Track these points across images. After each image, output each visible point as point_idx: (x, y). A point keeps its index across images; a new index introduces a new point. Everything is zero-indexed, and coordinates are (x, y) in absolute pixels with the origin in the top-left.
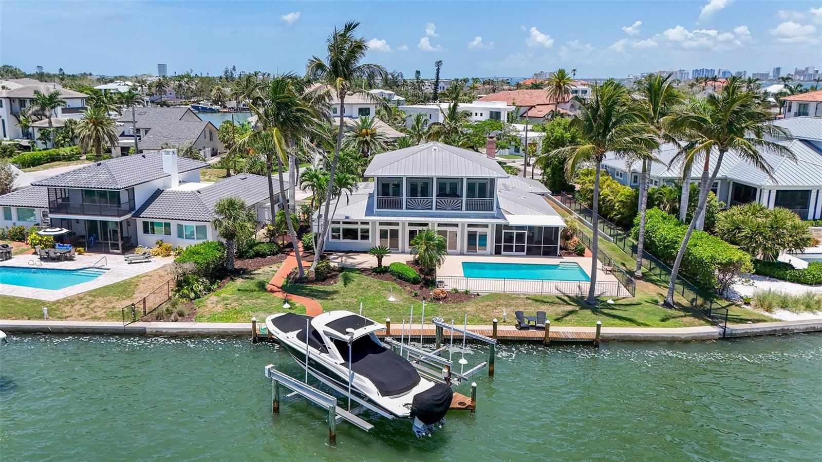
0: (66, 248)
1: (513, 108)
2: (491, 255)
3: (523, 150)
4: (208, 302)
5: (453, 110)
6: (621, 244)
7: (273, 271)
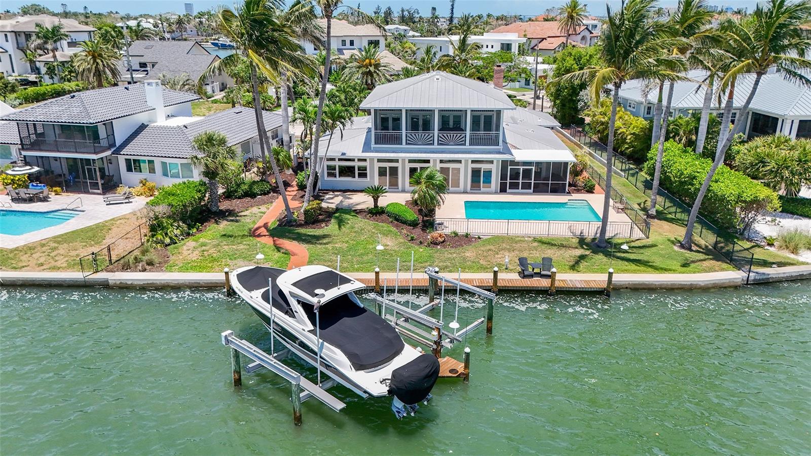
0: (40, 188)
1: (524, 40)
2: (496, 193)
3: (533, 83)
4: (185, 248)
5: (463, 42)
6: (633, 179)
7: (261, 213)
